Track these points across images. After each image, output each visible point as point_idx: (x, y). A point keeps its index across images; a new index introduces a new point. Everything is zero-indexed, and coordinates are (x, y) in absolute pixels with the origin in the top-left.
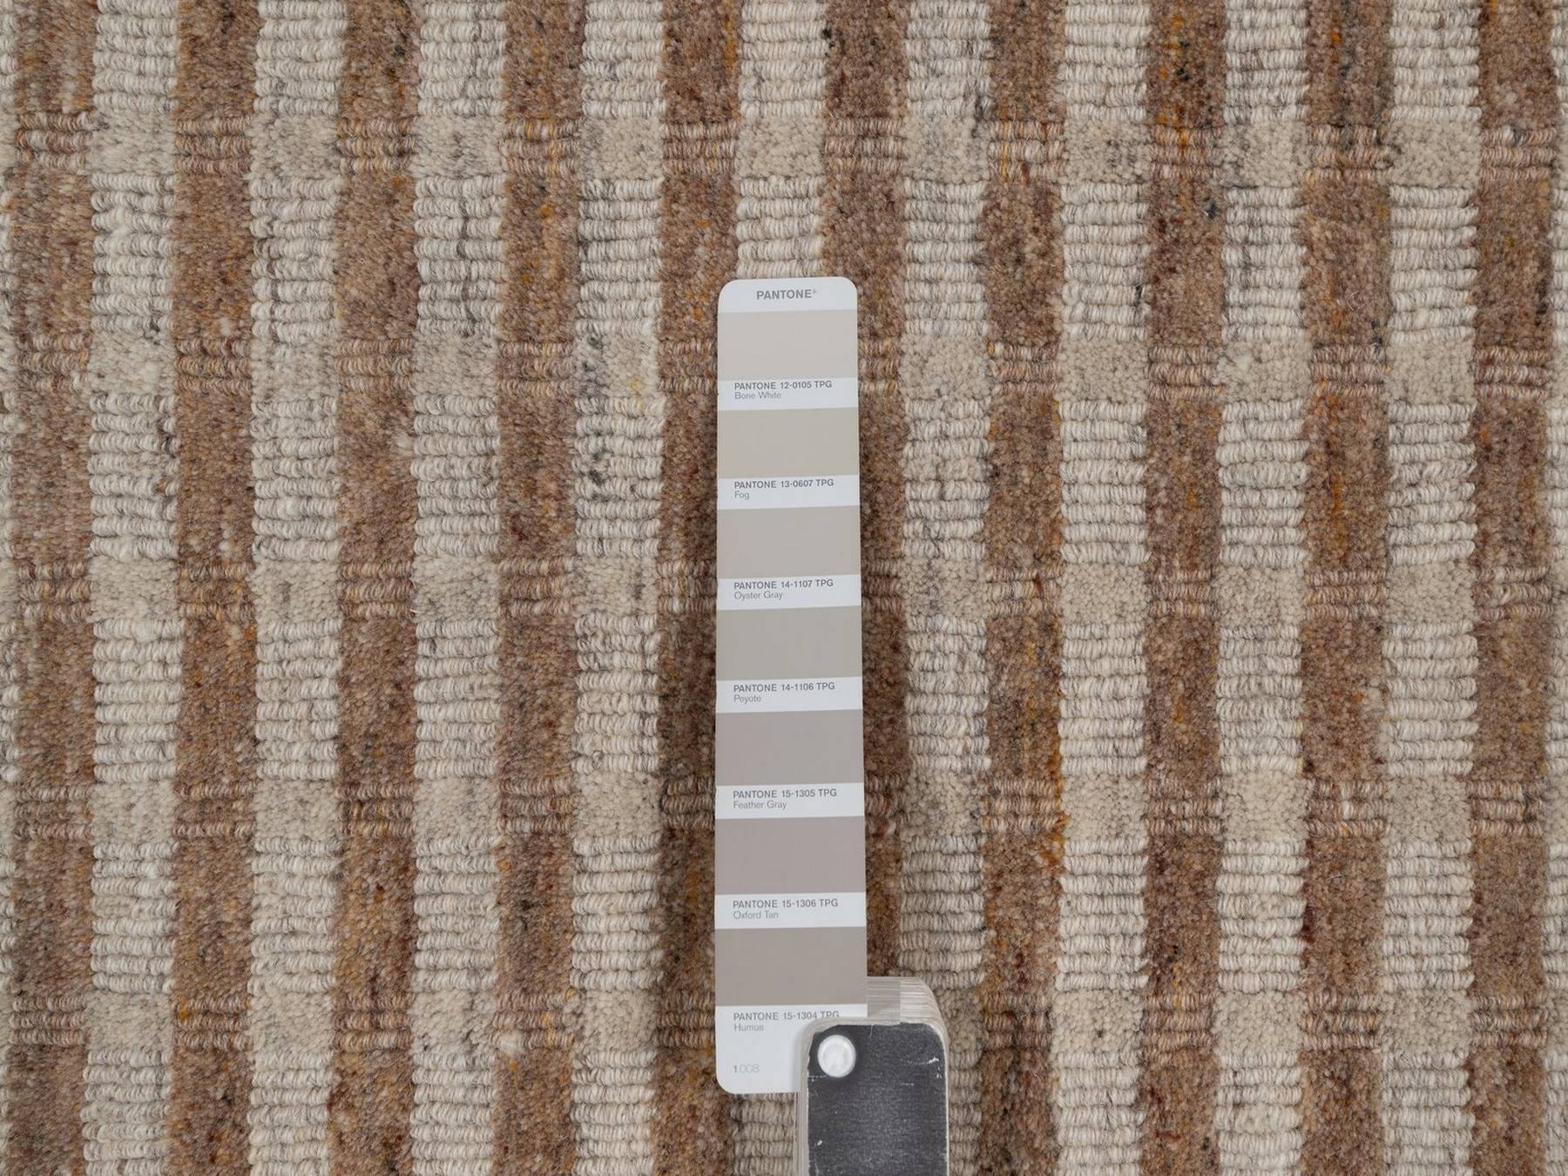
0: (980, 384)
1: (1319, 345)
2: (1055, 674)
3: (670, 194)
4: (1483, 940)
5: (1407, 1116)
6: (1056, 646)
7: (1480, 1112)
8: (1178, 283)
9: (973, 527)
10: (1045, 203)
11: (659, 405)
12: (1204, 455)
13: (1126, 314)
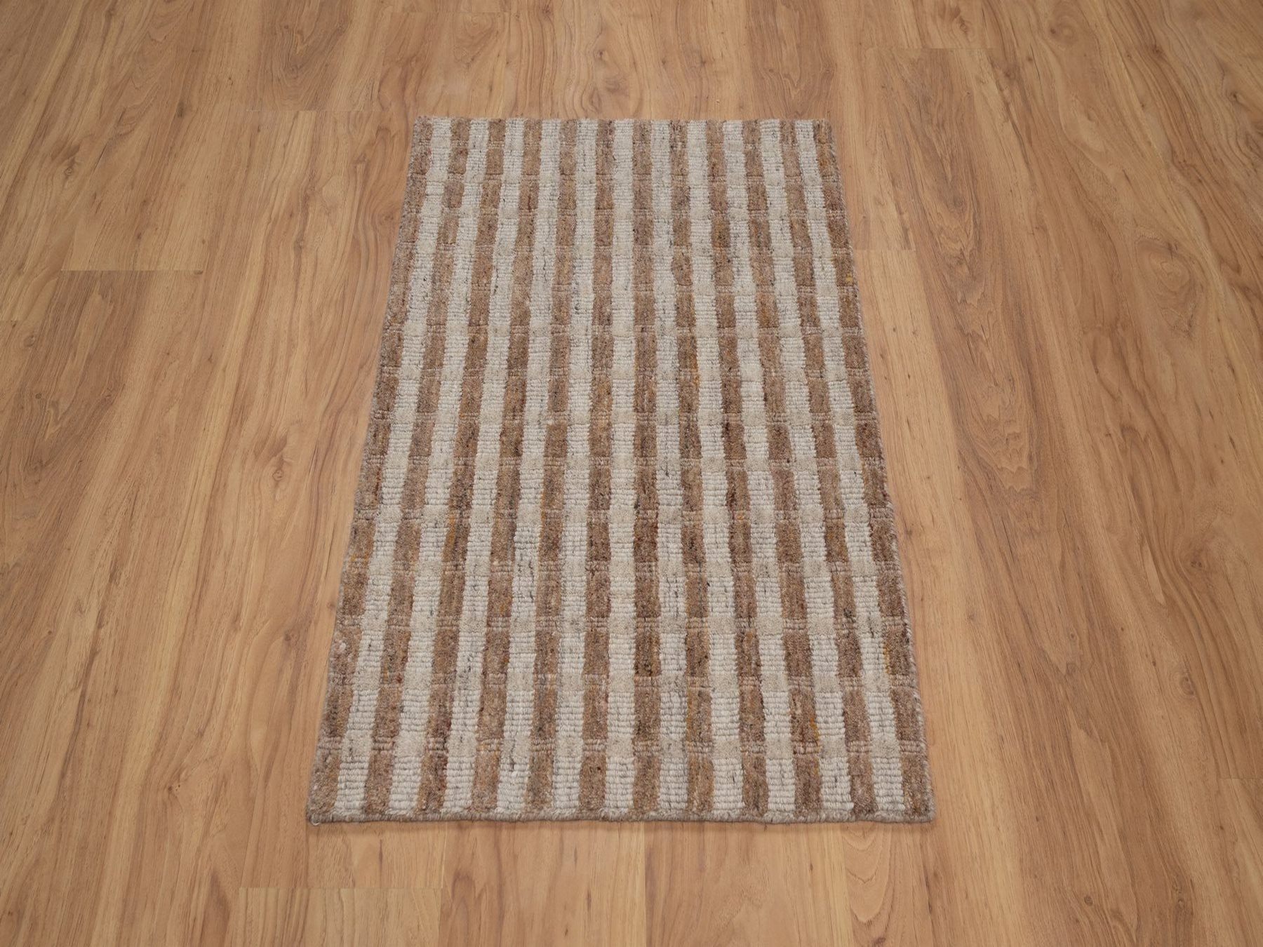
0: (673, 291)
1: (758, 285)
2: (695, 348)
3: (596, 258)
4: (813, 401)
5: (796, 439)
6: (695, 342)
7: (815, 437)
8: (722, 273)
9: (673, 319)
10: (687, 260)
11: (593, 296)
12: (730, 304)
13: (709, 280)
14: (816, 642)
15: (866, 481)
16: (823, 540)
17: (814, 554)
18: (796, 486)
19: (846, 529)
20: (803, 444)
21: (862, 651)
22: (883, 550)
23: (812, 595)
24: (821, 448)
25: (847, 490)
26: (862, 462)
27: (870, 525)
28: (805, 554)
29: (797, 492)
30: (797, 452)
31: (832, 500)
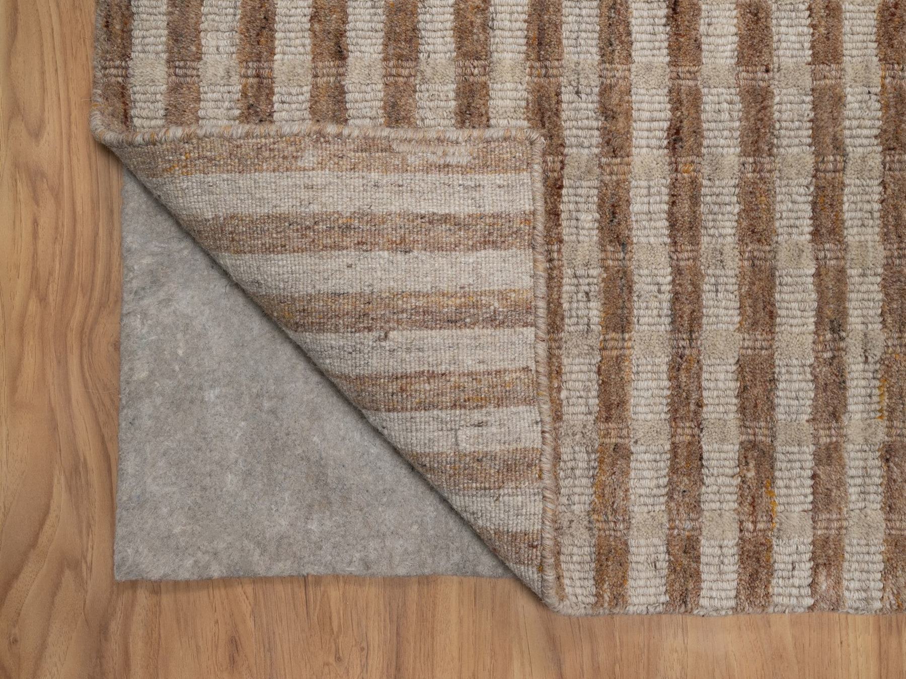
14: (783, 370)
15: (886, 107)
16: (808, 208)
17: (794, 230)
18: (776, 115)
19: (846, 190)
20: (793, 38)
21: (848, 383)
22: (896, 226)
23: (786, 297)
24: (820, 47)
25: (855, 123)
26: (881, 73)
27: (883, 184)
28: (780, 231)
29: (777, 126)
30: (781, 52)
31: (828, 140)
